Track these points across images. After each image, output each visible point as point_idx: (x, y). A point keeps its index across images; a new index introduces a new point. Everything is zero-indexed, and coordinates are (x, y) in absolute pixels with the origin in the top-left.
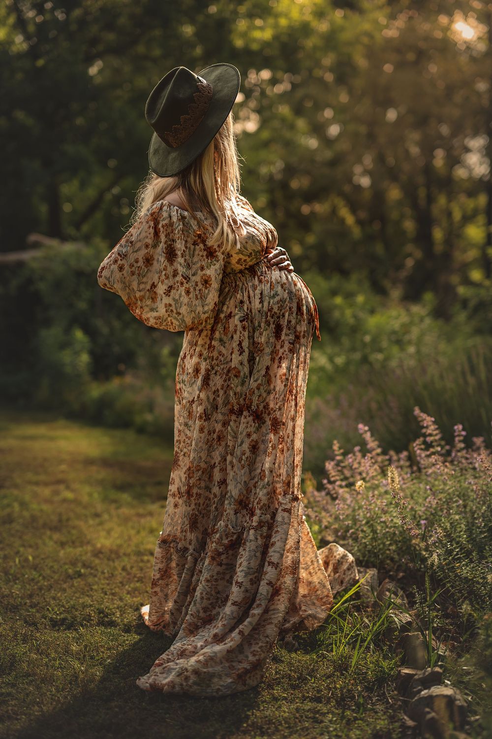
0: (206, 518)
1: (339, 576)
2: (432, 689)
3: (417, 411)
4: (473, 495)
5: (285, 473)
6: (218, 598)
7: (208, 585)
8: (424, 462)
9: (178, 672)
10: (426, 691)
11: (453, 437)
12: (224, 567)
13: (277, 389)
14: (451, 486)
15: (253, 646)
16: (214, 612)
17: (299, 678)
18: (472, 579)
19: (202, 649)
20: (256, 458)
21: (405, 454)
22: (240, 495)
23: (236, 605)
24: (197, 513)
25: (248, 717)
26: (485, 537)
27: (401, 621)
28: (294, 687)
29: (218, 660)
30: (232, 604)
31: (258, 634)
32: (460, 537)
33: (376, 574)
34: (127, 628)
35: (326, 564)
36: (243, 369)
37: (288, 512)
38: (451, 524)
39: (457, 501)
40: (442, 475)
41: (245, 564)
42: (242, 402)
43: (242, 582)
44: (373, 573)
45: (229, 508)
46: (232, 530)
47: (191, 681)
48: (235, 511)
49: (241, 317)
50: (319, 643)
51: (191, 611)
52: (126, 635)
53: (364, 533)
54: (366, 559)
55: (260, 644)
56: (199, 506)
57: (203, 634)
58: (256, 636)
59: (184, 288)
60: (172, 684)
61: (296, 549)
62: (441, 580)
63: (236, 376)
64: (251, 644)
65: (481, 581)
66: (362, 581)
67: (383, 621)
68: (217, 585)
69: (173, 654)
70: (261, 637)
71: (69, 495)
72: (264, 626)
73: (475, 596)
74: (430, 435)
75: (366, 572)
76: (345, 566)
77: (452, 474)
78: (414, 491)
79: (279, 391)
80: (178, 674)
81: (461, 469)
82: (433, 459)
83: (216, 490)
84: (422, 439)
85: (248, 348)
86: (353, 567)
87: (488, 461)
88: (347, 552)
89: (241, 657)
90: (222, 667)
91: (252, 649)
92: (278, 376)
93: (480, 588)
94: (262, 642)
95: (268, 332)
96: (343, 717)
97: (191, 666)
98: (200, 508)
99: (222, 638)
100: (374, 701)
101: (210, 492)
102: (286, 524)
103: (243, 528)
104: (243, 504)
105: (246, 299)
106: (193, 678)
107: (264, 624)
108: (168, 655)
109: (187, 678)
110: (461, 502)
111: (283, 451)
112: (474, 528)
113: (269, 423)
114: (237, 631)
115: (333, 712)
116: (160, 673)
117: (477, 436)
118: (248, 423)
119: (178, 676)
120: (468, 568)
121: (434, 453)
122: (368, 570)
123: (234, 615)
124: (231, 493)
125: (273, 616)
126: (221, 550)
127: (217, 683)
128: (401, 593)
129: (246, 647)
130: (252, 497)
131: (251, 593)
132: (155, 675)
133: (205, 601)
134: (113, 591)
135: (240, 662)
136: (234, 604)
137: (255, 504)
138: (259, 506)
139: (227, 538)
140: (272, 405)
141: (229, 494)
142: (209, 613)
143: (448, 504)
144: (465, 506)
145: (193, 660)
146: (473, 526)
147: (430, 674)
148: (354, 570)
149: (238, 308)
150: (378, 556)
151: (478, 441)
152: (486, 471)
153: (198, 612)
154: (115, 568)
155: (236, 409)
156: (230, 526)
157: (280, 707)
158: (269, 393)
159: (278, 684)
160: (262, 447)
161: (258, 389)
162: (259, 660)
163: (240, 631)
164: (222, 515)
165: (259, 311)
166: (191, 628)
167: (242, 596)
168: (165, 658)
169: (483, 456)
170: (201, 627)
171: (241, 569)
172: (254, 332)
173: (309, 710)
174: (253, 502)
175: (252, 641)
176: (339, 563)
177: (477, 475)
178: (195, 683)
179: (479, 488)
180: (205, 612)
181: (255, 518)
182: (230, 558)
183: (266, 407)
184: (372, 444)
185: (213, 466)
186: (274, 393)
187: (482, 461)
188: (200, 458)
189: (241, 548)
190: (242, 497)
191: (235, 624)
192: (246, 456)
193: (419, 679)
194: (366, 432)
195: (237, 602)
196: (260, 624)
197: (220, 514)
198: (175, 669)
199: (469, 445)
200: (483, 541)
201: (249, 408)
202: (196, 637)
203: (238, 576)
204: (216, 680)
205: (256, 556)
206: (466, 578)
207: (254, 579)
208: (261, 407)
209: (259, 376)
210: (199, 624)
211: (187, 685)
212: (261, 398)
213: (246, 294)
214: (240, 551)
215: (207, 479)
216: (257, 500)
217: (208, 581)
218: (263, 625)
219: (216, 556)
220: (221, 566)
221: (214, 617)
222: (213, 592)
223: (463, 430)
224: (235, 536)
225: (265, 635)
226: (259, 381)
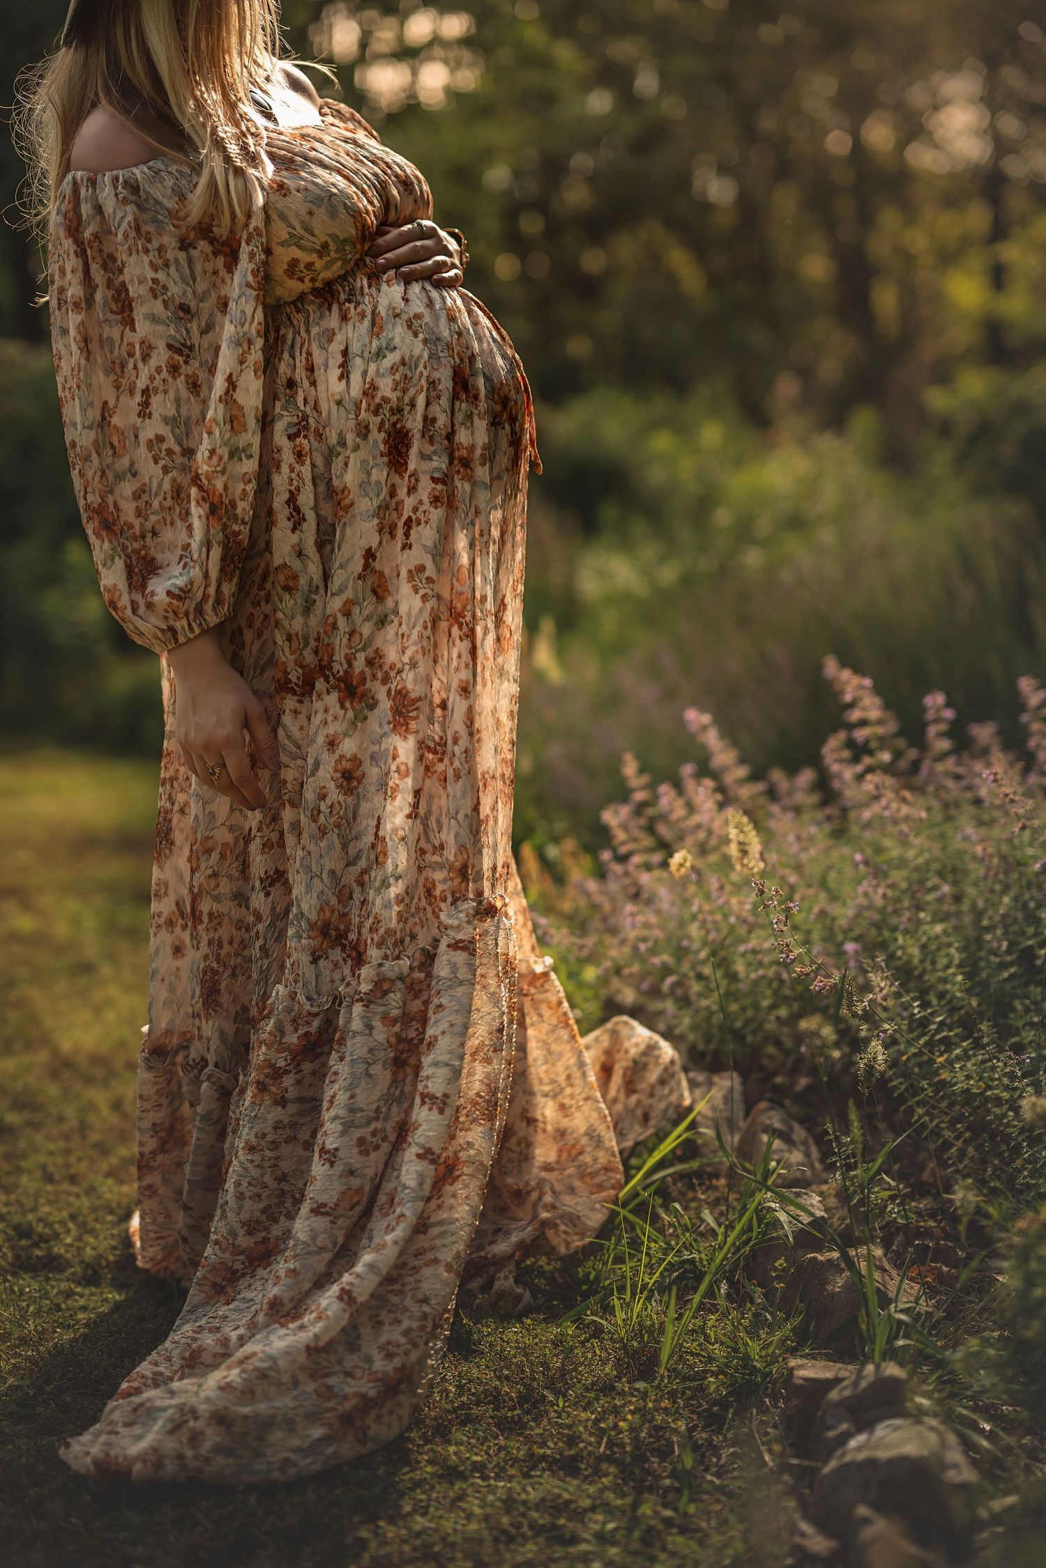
0: (241, 979)
1: (639, 1102)
2: (881, 1430)
3: (831, 667)
4: (977, 870)
5: (451, 840)
6: (283, 1194)
7: (252, 1161)
8: (851, 793)
9: (171, 1420)
10: (862, 1438)
11: (923, 726)
12: (292, 1108)
13: (403, 609)
14: (919, 849)
15: (386, 1327)
16: (276, 1231)
17: (523, 1399)
18: (982, 1093)
19: (242, 1346)
20: (357, 806)
21: (806, 777)
22: (322, 909)
23: (323, 1214)
24: (215, 965)
25: (362, 1544)
26: (1012, 976)
27: (796, 1218)
28: (511, 1427)
29: (285, 1378)
30: (312, 1211)
31: (401, 1293)
32: (945, 981)
33: (738, 1087)
34: (90, 1272)
35: (606, 1071)
36: (305, 567)
37: (464, 949)
38: (924, 947)
39: (935, 888)
40: (895, 822)
41: (342, 1098)
42: (309, 658)
43: (337, 1149)
44: (727, 1083)
45: (297, 947)
46: (307, 1007)
47: (208, 1445)
48: (313, 954)
49: (289, 425)
50: (584, 1287)
51: (215, 1233)
52: (87, 1292)
53: (703, 983)
54: (713, 1046)
55: (406, 1323)
56: (220, 946)
57: (250, 1295)
58: (395, 1299)
59: (183, 378)
60: (155, 1457)
61: (495, 1051)
62: (902, 1099)
63: (287, 589)
64: (381, 1323)
65: (1005, 1095)
66: (701, 1107)
67: (750, 1221)
68: (278, 1158)
69: (169, 1359)
70: (408, 1302)
71: (24, 923)
72: (416, 1269)
73: (992, 1137)
74: (863, 723)
75: (710, 1084)
76: (653, 1075)
77: (921, 820)
78: (830, 868)
79: (409, 616)
80: (170, 1426)
81: (946, 806)
82: (869, 785)
83: (258, 900)
84: (842, 736)
85: (316, 508)
86: (673, 1075)
87: (1011, 779)
88: (657, 1037)
89: (352, 1361)
90: (295, 1398)
91: (383, 1339)
92: (404, 574)
93: (1004, 1116)
94: (410, 1318)
95: (362, 454)
96: (634, 1521)
97: (208, 1400)
98: (223, 952)
99: (295, 1308)
100: (723, 1461)
101: (248, 908)
102: (461, 983)
103: (337, 999)
104: (333, 933)
105: (300, 374)
106: (212, 1437)
107: (417, 1263)
108: (156, 1364)
109: (195, 1438)
110: (946, 889)
111: (445, 780)
112: (983, 954)
113: (385, 705)
114: (335, 1289)
115: (608, 1504)
116: (126, 1425)
117: (981, 719)
118: (326, 711)
119: (172, 1432)
120: (969, 1065)
121: (870, 770)
122: (716, 1079)
123: (319, 1242)
124: (299, 906)
125: (438, 1242)
126: (281, 1063)
127: (281, 1444)
128: (799, 1133)
129: (366, 1331)
130: (355, 911)
131: (364, 1176)
132: (110, 1433)
133: (248, 1204)
134: (73, 1171)
135: (348, 1374)
136: (317, 1211)
137: (365, 931)
138: (376, 938)
139: (296, 1030)
140: (392, 655)
141: (294, 909)
142: (263, 1234)
143: (913, 897)
144: (958, 898)
145: (215, 1378)
146: (980, 948)
147: (872, 1386)
148: (679, 1083)
149: (283, 401)
150: (744, 1037)
151: (984, 732)
152: (1008, 807)
153: (233, 1234)
154: (91, 1106)
155: (294, 680)
156: (301, 998)
157: (461, 1497)
158: (382, 622)
159: (463, 1423)
160: (373, 773)
161: (347, 614)
162: (404, 1367)
163: (343, 1289)
164: (282, 967)
165: (339, 403)
166: (219, 1280)
167: (338, 1187)
168: (148, 1373)
169: (999, 768)
170: (244, 1275)
171: (332, 1113)
172: (328, 462)
173: (540, 1505)
174: (360, 926)
175: (385, 1316)
176: (638, 1067)
177: (986, 817)
178: (218, 1449)
179: (990, 850)
180: (250, 1233)
181: (366, 972)
182: (307, 1081)
183: (375, 661)
184: (723, 756)
185: (248, 839)
186: (396, 621)
187: (995, 781)
188: (212, 816)
189: (334, 1055)
190: (328, 914)
191: (331, 1264)
192: (328, 802)
193: (842, 1403)
194: (704, 728)
195: (324, 1205)
196: (404, 1265)
197: (275, 967)
198: (164, 1409)
199: (962, 743)
200: (1008, 986)
201: (324, 668)
202: (231, 1306)
203: (325, 1134)
204: (277, 1435)
205: (369, 1076)
206: (966, 1091)
207: (369, 1138)
208: (360, 664)
209: (347, 579)
210: (238, 1266)
211: (195, 1457)
212: (356, 638)
213: (300, 361)
214: (331, 1062)
215: (236, 874)
216: (371, 920)
217: (251, 1149)
218: (414, 1268)
219: (267, 1080)
220: (284, 1107)
221: (277, 1246)
222: (267, 1179)
223: (948, 704)
224: (316, 1023)
225: (420, 1296)
226: (348, 594)
